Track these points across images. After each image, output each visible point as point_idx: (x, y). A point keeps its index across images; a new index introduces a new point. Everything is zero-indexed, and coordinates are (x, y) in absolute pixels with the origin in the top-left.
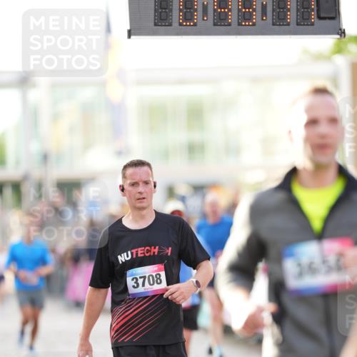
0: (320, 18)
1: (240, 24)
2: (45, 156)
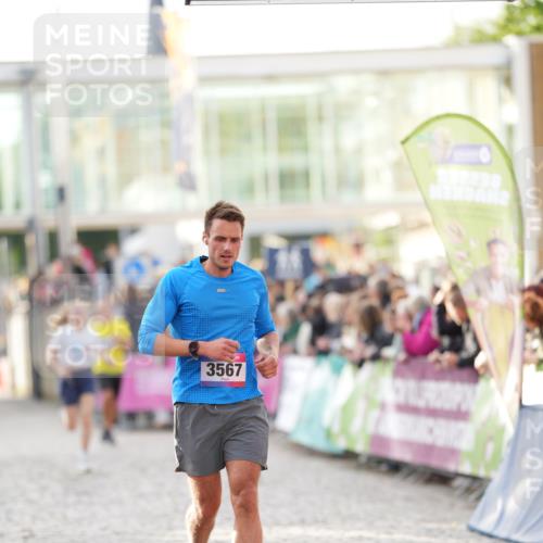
2: (61, 194)
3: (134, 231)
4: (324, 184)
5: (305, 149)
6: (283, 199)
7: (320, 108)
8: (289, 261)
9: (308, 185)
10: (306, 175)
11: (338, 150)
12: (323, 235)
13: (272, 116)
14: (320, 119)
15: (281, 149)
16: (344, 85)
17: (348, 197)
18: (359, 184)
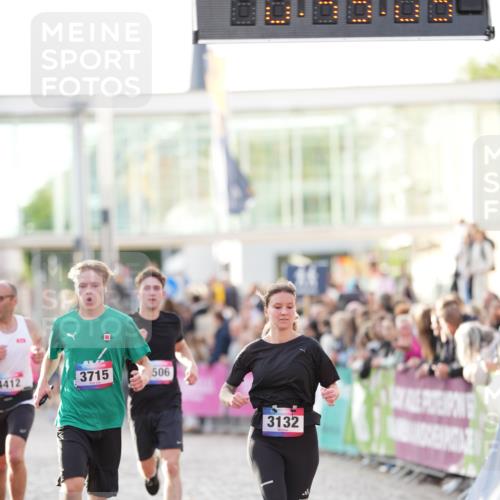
0: (461, 12)
1: (349, 22)
2: (105, 216)
3: (174, 251)
4: (343, 208)
5: (328, 176)
6: (306, 221)
7: (341, 138)
8: (306, 280)
9: (329, 208)
10: (329, 199)
11: (357, 177)
12: (343, 255)
13: (297, 145)
14: (342, 148)
15: (305, 176)
16: (364, 117)
17: (366, 220)
18: (376, 208)
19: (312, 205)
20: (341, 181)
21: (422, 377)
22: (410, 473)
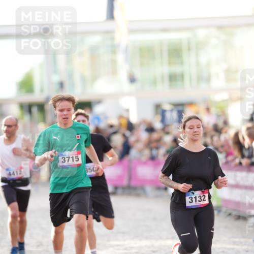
2: (61, 85)
3: (99, 102)
4: (191, 79)
5: (182, 63)
6: (170, 86)
7: (189, 44)
8: (171, 116)
9: (183, 80)
10: (182, 76)
11: (198, 64)
12: (191, 104)
13: (165, 48)
14: (189, 49)
15: (170, 63)
16: (201, 33)
17: (203, 86)
18: (208, 80)
19: (173, 78)
20: (189, 66)
21: (236, 165)
22: (230, 214)
